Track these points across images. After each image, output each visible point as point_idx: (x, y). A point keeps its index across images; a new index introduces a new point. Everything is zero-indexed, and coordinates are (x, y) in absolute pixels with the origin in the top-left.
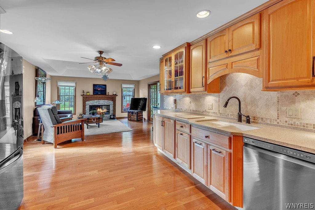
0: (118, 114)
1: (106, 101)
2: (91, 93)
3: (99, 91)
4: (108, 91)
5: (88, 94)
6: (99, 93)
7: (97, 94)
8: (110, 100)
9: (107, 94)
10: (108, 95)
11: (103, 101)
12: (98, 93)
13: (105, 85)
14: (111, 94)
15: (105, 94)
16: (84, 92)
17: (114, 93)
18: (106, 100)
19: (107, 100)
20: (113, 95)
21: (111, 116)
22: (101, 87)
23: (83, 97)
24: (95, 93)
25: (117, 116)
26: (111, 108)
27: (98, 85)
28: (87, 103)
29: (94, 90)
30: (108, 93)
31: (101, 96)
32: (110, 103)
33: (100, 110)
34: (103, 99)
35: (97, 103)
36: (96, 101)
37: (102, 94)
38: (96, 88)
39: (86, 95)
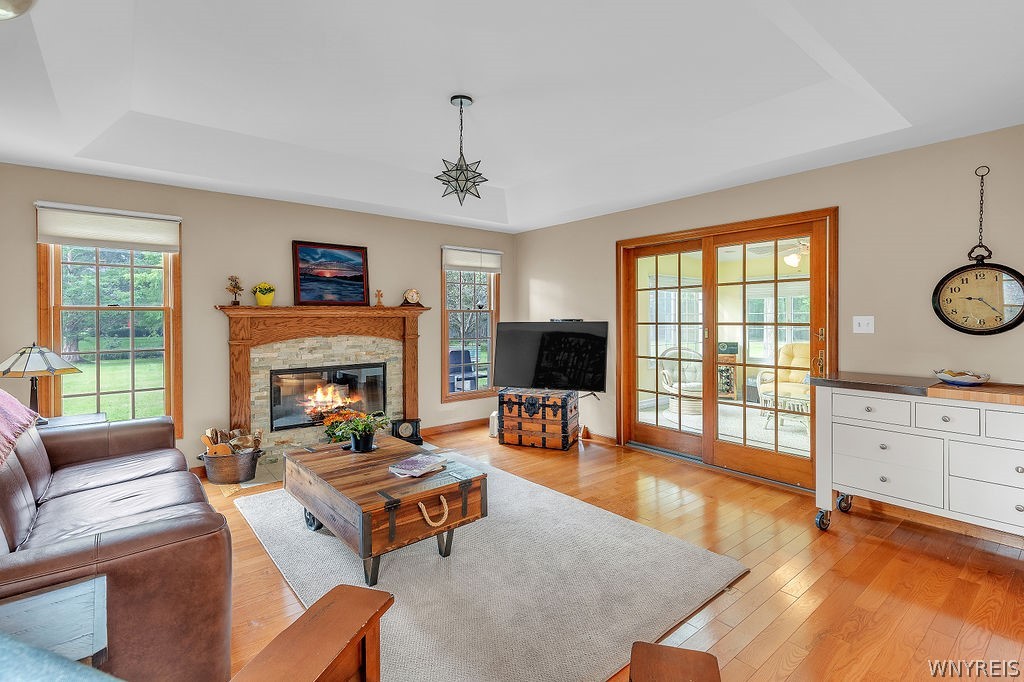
2: (284, 295)
3: (329, 281)
4: (375, 283)
6: (330, 297)
7: (320, 302)
8: (390, 337)
9: (373, 301)
10: (380, 307)
11: (352, 340)
12: (321, 296)
13: (362, 251)
14: (391, 300)
16: (235, 286)
17: (412, 298)
18: (367, 333)
19: (374, 334)
20: (405, 304)
21: (396, 425)
22: (340, 260)
23: (234, 321)
26: (394, 384)
27: (319, 250)
28: (257, 354)
30: (379, 295)
31: (341, 312)
32: (390, 351)
34: (350, 333)
35: (318, 355)
36: (309, 342)
37: (347, 300)
38: (309, 265)
39: (254, 308)
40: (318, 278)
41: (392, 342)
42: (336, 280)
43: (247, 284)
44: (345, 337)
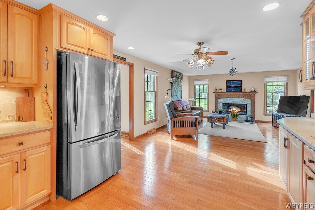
0: (259, 115)
1: (242, 99)
2: (224, 90)
3: (233, 87)
4: (243, 87)
5: (220, 91)
6: (233, 90)
7: (231, 91)
9: (243, 91)
10: (244, 92)
11: (238, 99)
13: (241, 81)
14: (248, 90)
15: (241, 91)
16: (216, 89)
17: (253, 90)
18: (241, 97)
19: (243, 98)
20: (252, 91)
21: (247, 117)
22: (235, 83)
23: (216, 95)
24: (228, 90)
25: (257, 118)
26: (249, 108)
27: (231, 82)
28: (219, 100)
29: (227, 87)
30: (245, 89)
31: (235, 93)
32: (248, 102)
33: (235, 110)
34: (237, 97)
35: (231, 101)
36: (229, 99)
37: (237, 91)
38: (229, 85)
39: (219, 93)
40: (231, 87)
41: (248, 99)
42: (235, 87)
43: (218, 89)
44: (236, 98)
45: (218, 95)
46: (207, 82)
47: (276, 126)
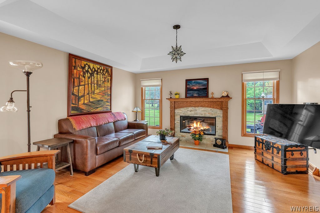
0: (234, 137)
1: (209, 109)
2: (183, 96)
3: (195, 90)
4: (211, 89)
5: (177, 96)
6: (195, 95)
7: (193, 97)
8: (216, 108)
9: (210, 96)
10: (213, 98)
11: (203, 109)
12: (193, 95)
13: (207, 80)
14: (217, 95)
15: (207, 96)
16: (171, 93)
17: (225, 94)
18: (208, 107)
19: (210, 107)
20: (223, 97)
21: (216, 139)
22: (199, 83)
23: (171, 102)
24: (188, 95)
25: (232, 141)
26: (219, 124)
27: (193, 81)
28: (177, 111)
29: (188, 90)
30: (213, 94)
31: (198, 100)
32: (217, 113)
34: (202, 106)
35: (193, 113)
36: (190, 109)
37: (201, 96)
38: (190, 86)
39: (174, 99)
40: (192, 90)
41: (218, 110)
42: (198, 90)
43: (174, 93)
44: (201, 108)
45: (175, 104)
46: (158, 82)
47: (261, 161)
